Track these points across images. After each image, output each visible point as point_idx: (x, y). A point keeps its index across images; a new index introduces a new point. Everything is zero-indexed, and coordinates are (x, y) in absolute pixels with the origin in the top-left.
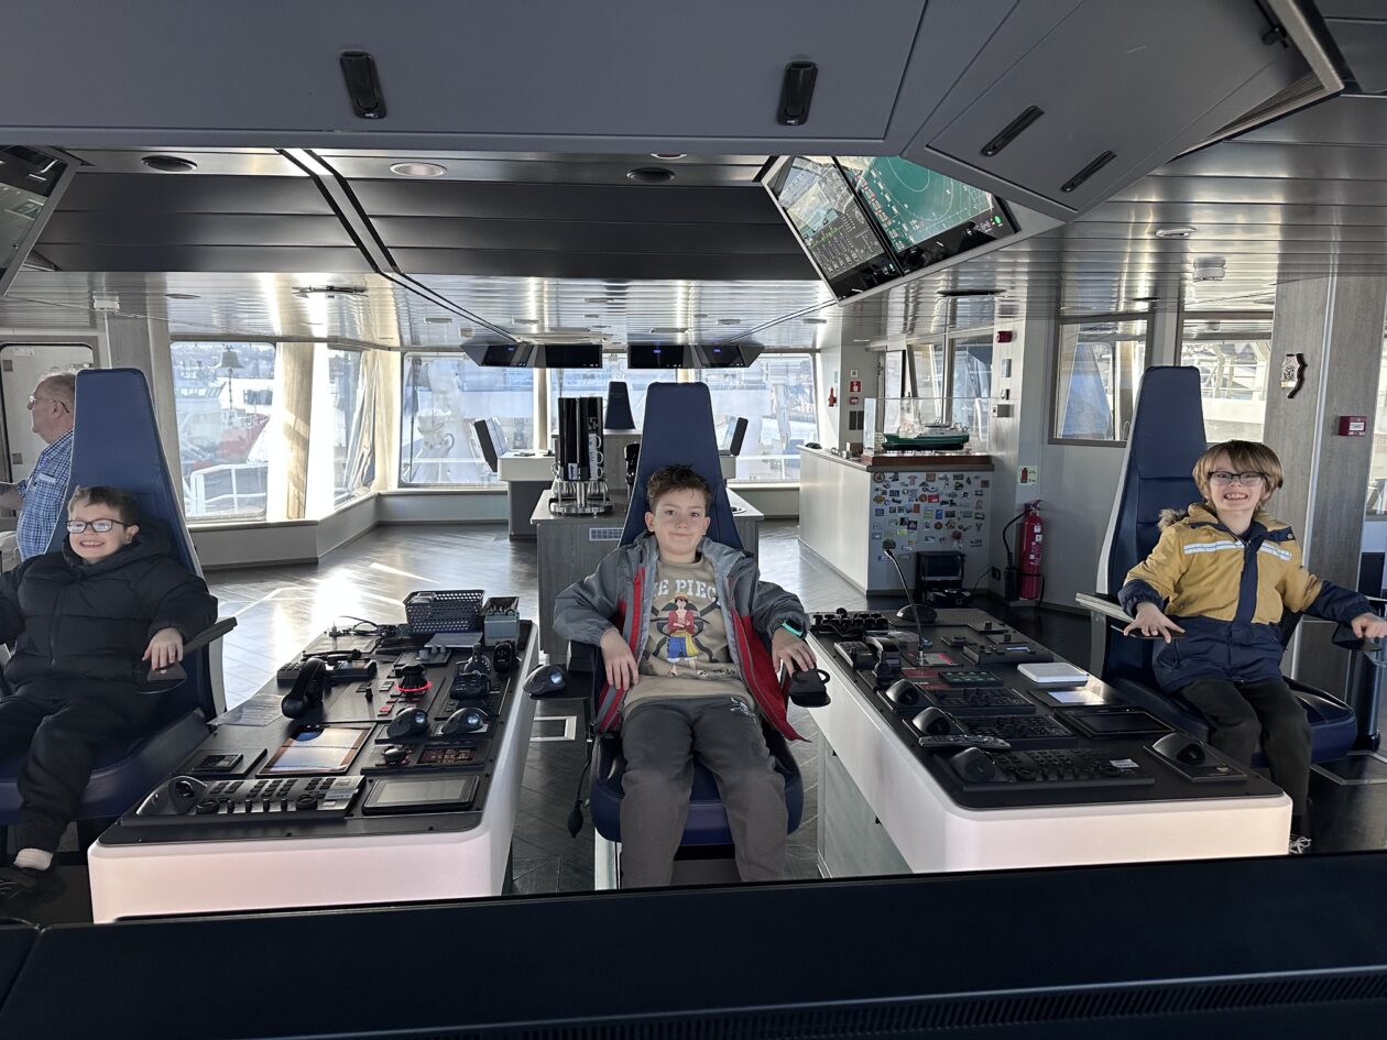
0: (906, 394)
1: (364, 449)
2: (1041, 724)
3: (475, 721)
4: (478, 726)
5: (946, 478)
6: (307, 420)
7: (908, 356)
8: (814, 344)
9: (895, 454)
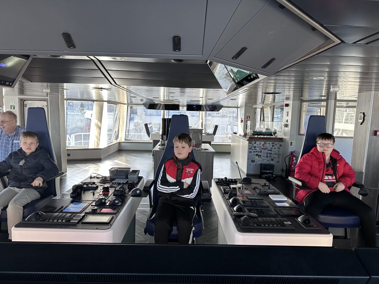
0: (261, 120)
1: (116, 130)
2: (269, 211)
4: (118, 203)
5: (269, 143)
6: (101, 122)
7: (262, 110)
8: (238, 106)
9: (256, 136)
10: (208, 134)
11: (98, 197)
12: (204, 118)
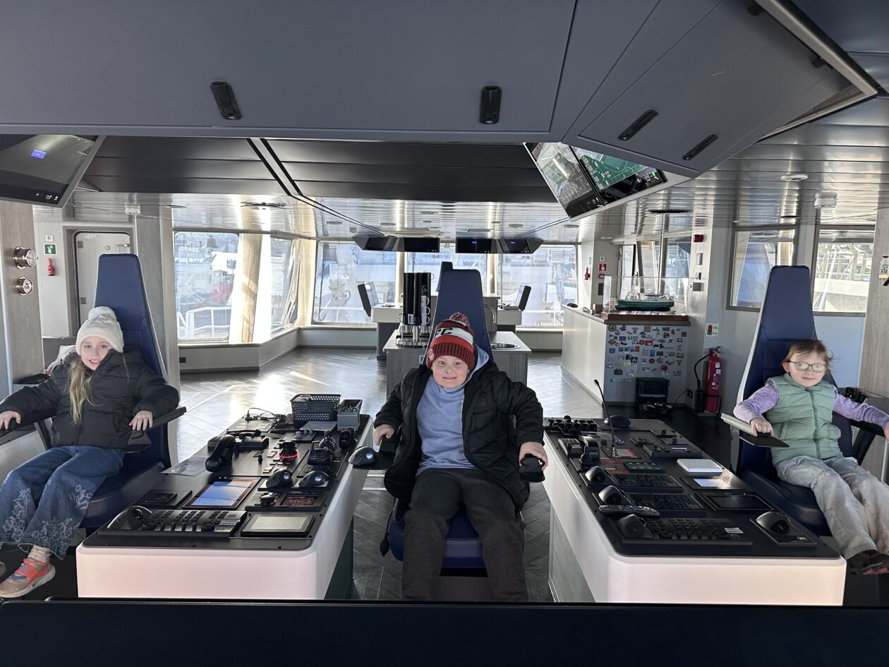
0: (636, 273)
1: (291, 299)
2: (684, 500)
3: (320, 480)
4: (322, 483)
5: (657, 330)
6: (256, 282)
7: (637, 248)
8: (577, 239)
9: (624, 313)
10: (508, 308)
11: (272, 467)
12: (497, 268)
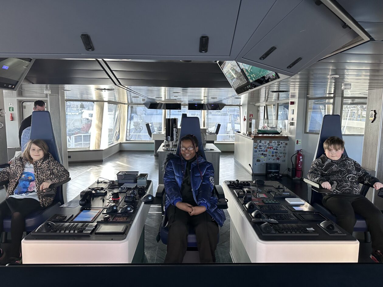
0: (265, 118)
1: (117, 130)
2: (289, 216)
3: (129, 209)
4: (130, 210)
5: (275, 142)
6: (102, 123)
7: (266, 107)
8: (240, 104)
9: (261, 135)
10: (211, 133)
11: (109, 203)
12: (206, 116)
